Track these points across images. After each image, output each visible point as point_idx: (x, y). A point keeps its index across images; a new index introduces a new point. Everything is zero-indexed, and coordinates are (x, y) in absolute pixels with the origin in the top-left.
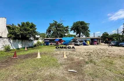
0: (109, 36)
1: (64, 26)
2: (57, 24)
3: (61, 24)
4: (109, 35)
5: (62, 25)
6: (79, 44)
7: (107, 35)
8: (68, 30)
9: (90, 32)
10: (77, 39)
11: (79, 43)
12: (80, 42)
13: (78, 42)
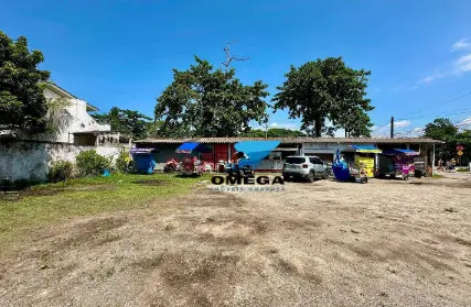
0: (461, 136)
1: (244, 85)
2: (210, 72)
3: (229, 75)
4: (460, 131)
5: (234, 77)
6: (307, 171)
7: (450, 130)
8: (261, 104)
9: (371, 109)
10: (300, 146)
11: (311, 166)
12: (313, 161)
13: (304, 160)
